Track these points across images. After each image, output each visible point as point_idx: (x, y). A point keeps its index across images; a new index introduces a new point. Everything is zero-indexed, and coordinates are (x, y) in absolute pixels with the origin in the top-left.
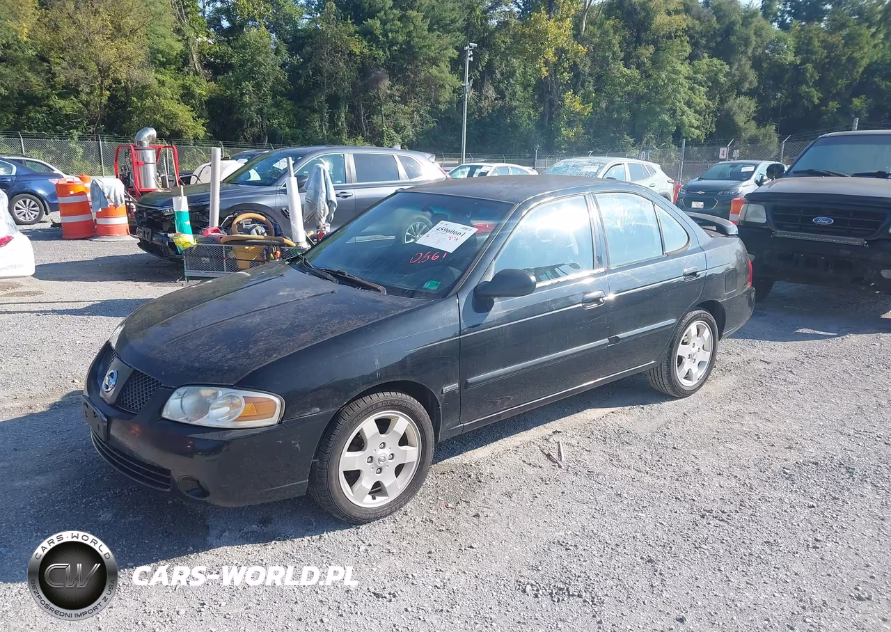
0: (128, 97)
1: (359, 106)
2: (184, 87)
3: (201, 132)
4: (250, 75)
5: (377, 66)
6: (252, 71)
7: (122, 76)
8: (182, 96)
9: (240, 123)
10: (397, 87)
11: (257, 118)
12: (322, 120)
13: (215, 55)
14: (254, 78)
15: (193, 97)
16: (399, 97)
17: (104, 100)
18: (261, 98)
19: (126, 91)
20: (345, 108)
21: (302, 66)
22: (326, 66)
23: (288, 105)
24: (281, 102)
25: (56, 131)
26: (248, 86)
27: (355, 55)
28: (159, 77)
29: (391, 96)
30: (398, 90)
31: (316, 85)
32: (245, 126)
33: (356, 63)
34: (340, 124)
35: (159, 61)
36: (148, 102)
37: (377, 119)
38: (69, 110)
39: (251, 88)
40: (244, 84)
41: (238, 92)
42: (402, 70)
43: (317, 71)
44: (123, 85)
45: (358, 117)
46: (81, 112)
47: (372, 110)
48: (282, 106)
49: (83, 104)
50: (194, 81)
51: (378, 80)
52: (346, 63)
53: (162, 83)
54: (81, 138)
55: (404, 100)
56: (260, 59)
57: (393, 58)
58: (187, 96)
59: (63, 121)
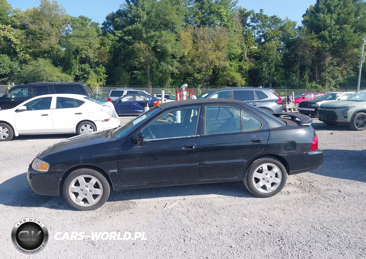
0: (219, 72)
1: (315, 69)
2: (240, 66)
3: (244, 83)
4: (266, 60)
5: (326, 51)
6: (267, 58)
7: (217, 64)
8: (239, 70)
9: (261, 79)
10: (335, 59)
11: (267, 76)
12: (296, 76)
13: (257, 53)
14: (268, 61)
15: (243, 70)
16: (336, 63)
17: (211, 73)
18: (270, 68)
19: (218, 70)
20: (308, 70)
21: (290, 54)
22: (300, 53)
23: (282, 70)
24: (279, 69)
25: (194, 85)
26: (265, 64)
27: (314, 47)
28: (231, 63)
29: (332, 63)
30: (335, 61)
31: (295, 61)
32: (263, 80)
33: (314, 50)
34: (305, 77)
35: (232, 57)
36: (225, 73)
37: (323, 74)
38: (199, 78)
39: (266, 65)
40: (263, 63)
41: (261, 66)
42: (338, 52)
43: (296, 55)
44: (217, 67)
45: (314, 73)
46: (203, 78)
47: (322, 70)
48: (279, 71)
49: (203, 75)
50: (244, 64)
51: (325, 57)
52: (310, 51)
53: (231, 65)
54: (201, 87)
55: (338, 65)
56: (270, 53)
57: (334, 46)
58: (240, 69)
59: (197, 82)
